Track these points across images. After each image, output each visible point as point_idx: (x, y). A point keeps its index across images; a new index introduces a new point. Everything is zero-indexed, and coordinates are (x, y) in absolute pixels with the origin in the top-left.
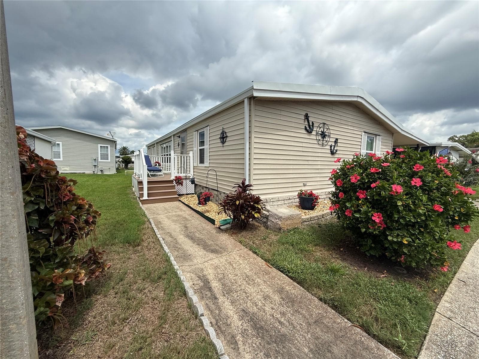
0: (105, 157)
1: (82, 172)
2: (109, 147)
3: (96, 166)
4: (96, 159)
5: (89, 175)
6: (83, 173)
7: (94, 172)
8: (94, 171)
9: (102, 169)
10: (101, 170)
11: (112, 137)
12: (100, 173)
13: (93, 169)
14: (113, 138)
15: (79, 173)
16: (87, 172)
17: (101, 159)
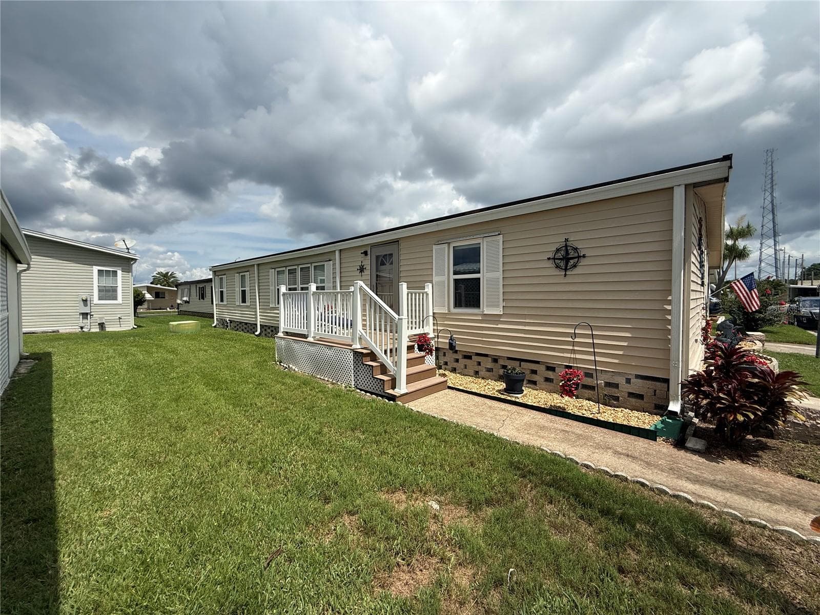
0: (108, 293)
1: (50, 329)
2: (119, 273)
3: (87, 314)
4: (89, 299)
5: (69, 337)
6: (54, 332)
7: (82, 328)
8: (82, 325)
9: (104, 321)
10: (99, 324)
11: (127, 251)
12: (98, 330)
13: (81, 322)
14: (129, 252)
15: (42, 332)
16: (63, 330)
17: (99, 299)
